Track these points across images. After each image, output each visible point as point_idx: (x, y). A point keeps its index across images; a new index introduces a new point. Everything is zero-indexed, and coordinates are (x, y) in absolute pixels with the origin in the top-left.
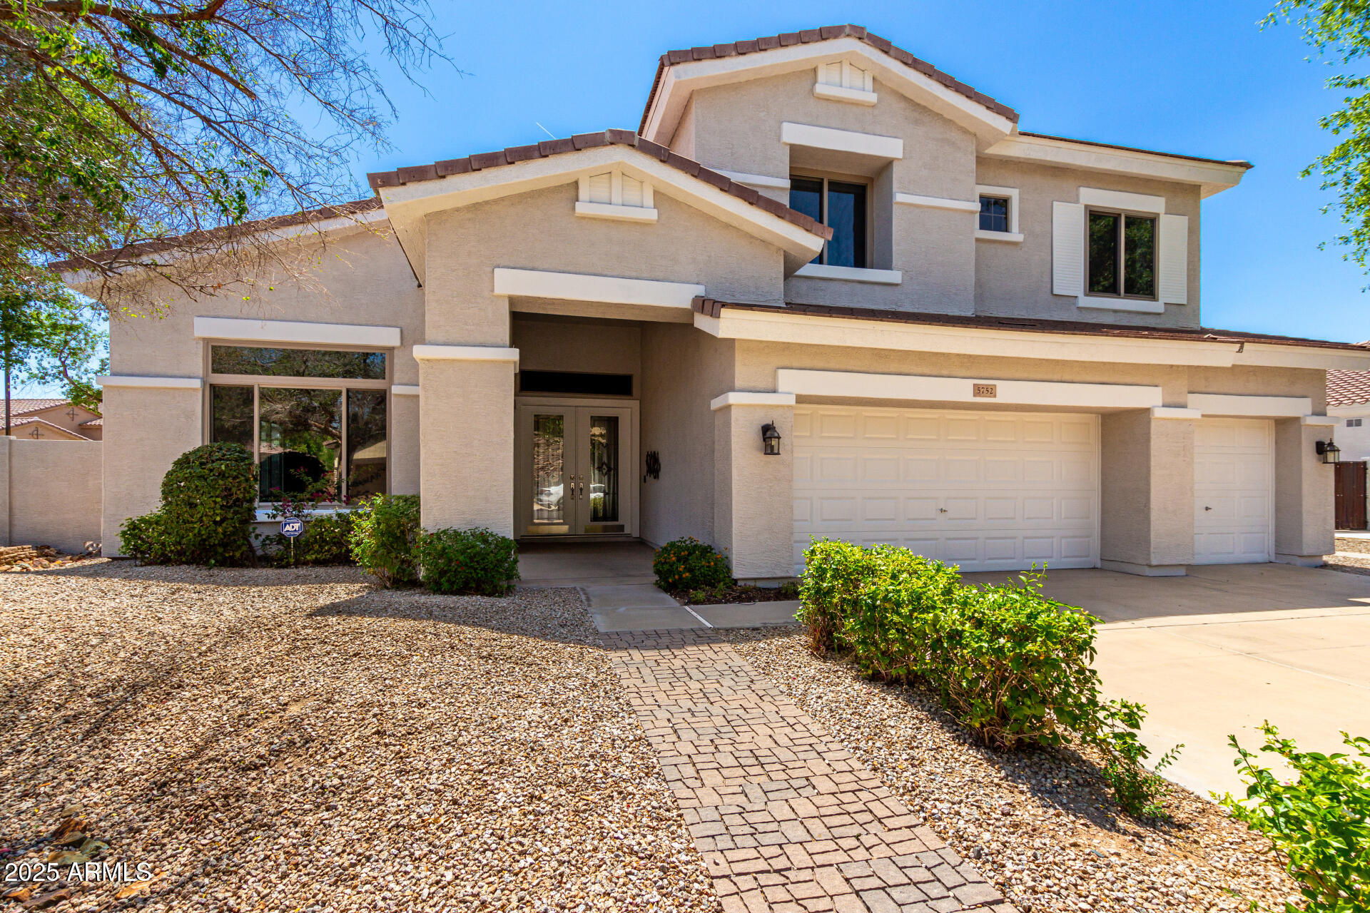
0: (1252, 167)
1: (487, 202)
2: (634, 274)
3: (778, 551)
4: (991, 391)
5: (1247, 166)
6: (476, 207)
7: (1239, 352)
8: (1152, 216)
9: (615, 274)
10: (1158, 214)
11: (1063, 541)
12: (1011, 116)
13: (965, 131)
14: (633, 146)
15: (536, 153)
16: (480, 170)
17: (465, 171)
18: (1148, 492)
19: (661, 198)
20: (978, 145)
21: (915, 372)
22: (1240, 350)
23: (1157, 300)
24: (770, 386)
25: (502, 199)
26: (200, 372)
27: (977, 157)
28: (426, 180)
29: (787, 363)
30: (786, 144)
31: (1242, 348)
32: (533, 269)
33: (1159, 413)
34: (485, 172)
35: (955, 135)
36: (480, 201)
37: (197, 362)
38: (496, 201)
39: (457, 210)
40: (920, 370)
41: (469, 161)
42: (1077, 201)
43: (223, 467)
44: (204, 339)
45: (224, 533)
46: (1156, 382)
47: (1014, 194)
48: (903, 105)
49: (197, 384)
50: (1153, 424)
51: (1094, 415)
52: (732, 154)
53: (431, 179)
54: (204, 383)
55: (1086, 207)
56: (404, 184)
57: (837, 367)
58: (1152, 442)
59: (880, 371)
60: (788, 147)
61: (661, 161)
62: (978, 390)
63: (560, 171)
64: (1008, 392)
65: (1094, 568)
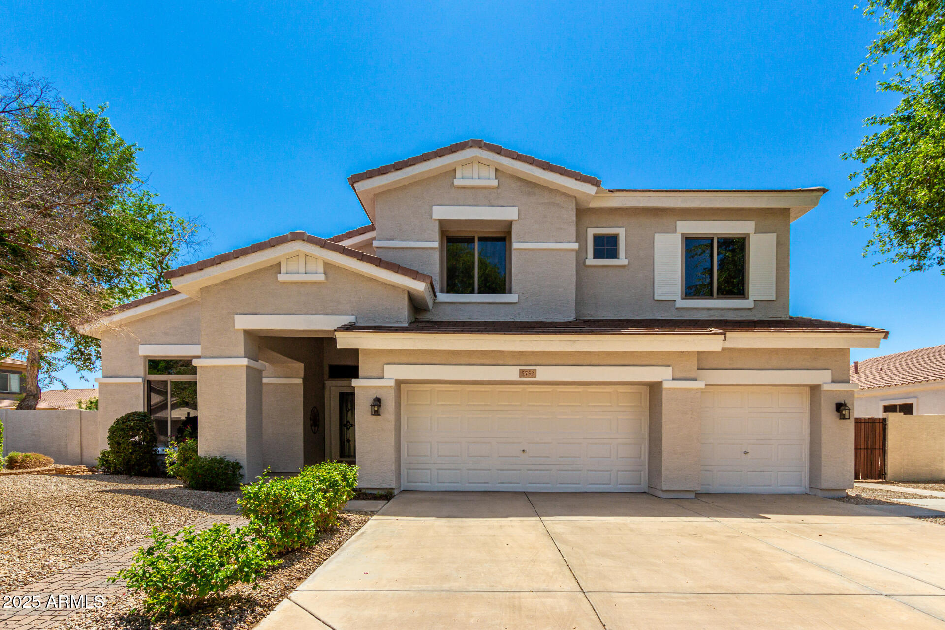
0: (828, 191)
1: (231, 279)
2: (314, 312)
3: (384, 473)
4: (533, 373)
5: (824, 191)
6: (226, 282)
7: (724, 340)
8: (742, 236)
9: (302, 313)
10: (748, 235)
11: (620, 473)
12: (596, 183)
13: (566, 195)
14: (304, 240)
15: (232, 256)
16: (220, 263)
17: (212, 265)
18: (661, 440)
19: (328, 266)
20: (577, 203)
21: (479, 363)
22: (725, 339)
23: (748, 298)
24: (380, 375)
25: (240, 276)
26: (142, 373)
27: (577, 210)
28: (193, 272)
29: (391, 361)
30: (436, 220)
31: (725, 337)
32: (256, 314)
33: (666, 385)
34: (223, 264)
35: (559, 199)
36: (228, 279)
37: (141, 369)
38: (236, 278)
39: (216, 285)
40: (482, 362)
41: (214, 260)
42: (675, 232)
43: (132, 424)
44: (144, 356)
45: (136, 458)
46: (669, 364)
47: (621, 232)
48: (519, 184)
49: (140, 380)
50: (664, 393)
51: (645, 387)
52: (400, 230)
53: (195, 271)
54: (144, 379)
55: (683, 235)
56: (182, 275)
57: (424, 362)
58: (664, 405)
59: (454, 363)
60: (437, 221)
61: (321, 247)
62: (522, 373)
63: (264, 259)
64: (544, 374)
65: (645, 493)
